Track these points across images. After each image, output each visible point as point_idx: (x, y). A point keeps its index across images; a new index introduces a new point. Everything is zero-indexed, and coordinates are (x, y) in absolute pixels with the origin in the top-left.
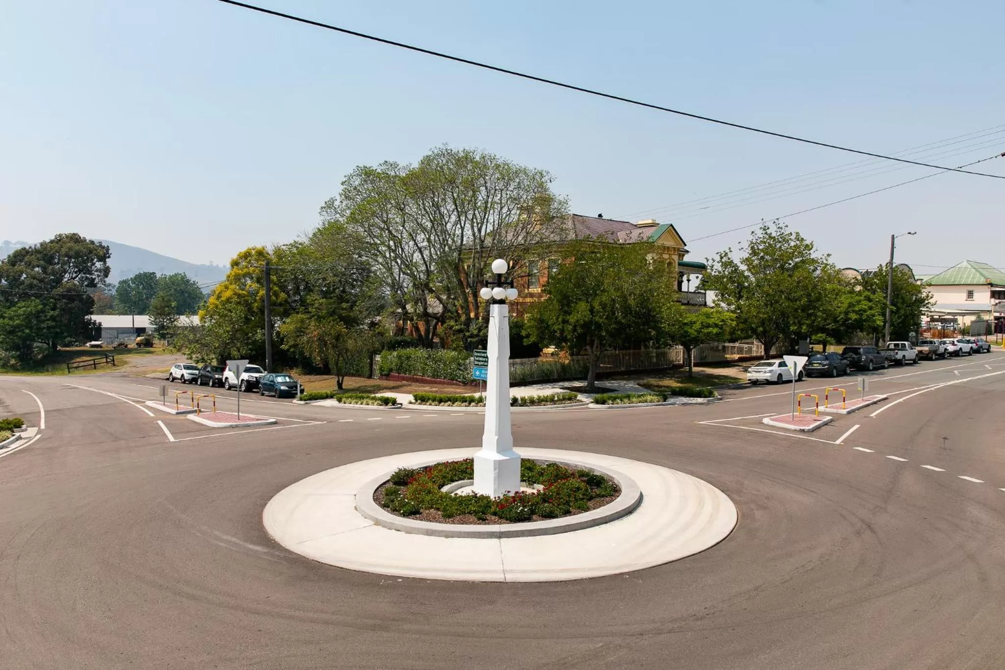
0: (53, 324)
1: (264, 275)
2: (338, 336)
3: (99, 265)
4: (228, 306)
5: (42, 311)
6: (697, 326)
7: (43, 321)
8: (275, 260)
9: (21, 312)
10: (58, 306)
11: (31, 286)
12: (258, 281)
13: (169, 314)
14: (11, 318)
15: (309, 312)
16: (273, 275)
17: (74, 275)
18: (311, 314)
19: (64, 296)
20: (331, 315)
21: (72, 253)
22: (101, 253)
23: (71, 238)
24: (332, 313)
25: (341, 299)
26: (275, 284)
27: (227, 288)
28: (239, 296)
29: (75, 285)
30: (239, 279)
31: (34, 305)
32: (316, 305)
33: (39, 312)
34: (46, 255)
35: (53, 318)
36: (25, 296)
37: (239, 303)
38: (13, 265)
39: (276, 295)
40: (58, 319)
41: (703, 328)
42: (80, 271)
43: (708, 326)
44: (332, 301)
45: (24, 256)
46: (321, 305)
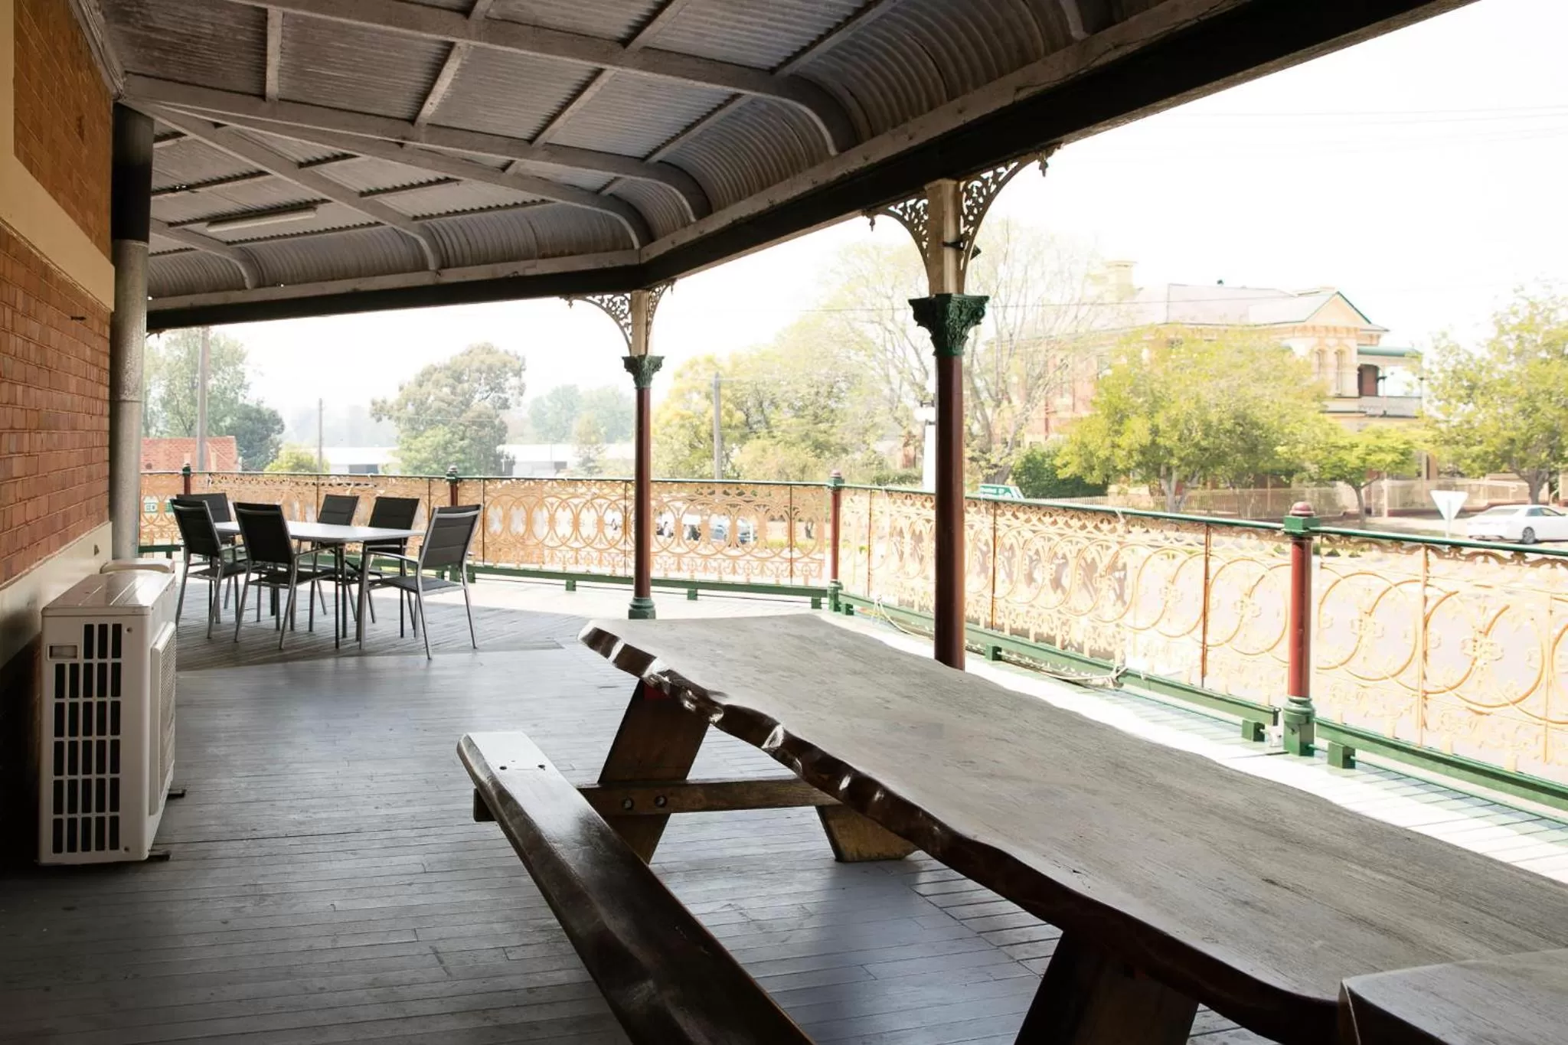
0: (462, 457)
1: (712, 389)
2: (805, 467)
3: (513, 381)
4: (669, 430)
5: (450, 442)
6: (1360, 451)
7: (451, 454)
8: (728, 366)
9: (428, 442)
10: (468, 434)
11: (439, 411)
12: (708, 396)
13: (597, 443)
14: (418, 451)
15: (774, 437)
16: (726, 388)
17: (485, 395)
18: (777, 439)
19: (474, 423)
20: (803, 441)
21: (484, 368)
22: (517, 367)
23: (484, 348)
24: (806, 437)
25: (817, 419)
26: (728, 400)
27: (667, 408)
28: (682, 417)
29: (486, 408)
30: (683, 395)
31: (441, 434)
32: (783, 427)
33: (447, 443)
34: (455, 371)
35: (462, 450)
36: (432, 423)
37: (682, 426)
38: (420, 386)
39: (730, 414)
40: (467, 451)
41: (1369, 454)
42: (492, 389)
43: (1381, 449)
44: (803, 421)
45: (431, 374)
46: (790, 426)
